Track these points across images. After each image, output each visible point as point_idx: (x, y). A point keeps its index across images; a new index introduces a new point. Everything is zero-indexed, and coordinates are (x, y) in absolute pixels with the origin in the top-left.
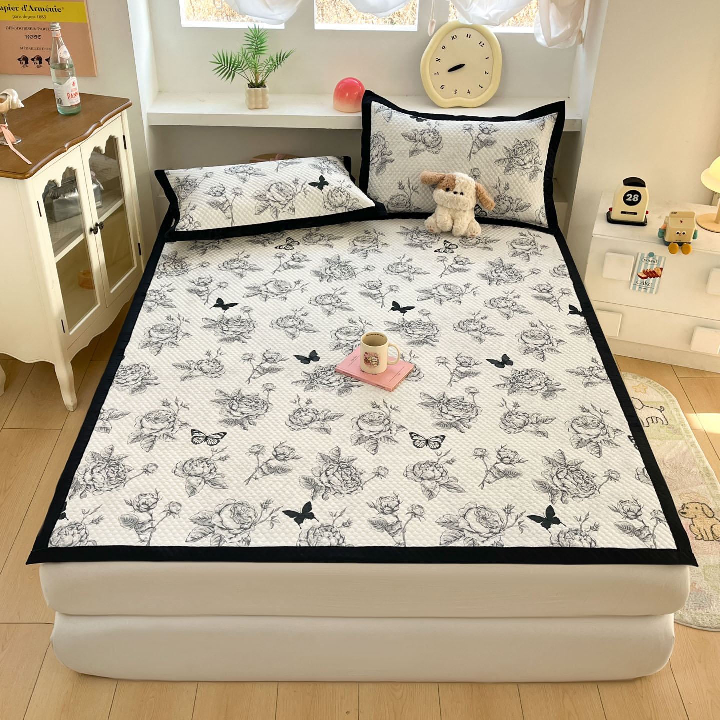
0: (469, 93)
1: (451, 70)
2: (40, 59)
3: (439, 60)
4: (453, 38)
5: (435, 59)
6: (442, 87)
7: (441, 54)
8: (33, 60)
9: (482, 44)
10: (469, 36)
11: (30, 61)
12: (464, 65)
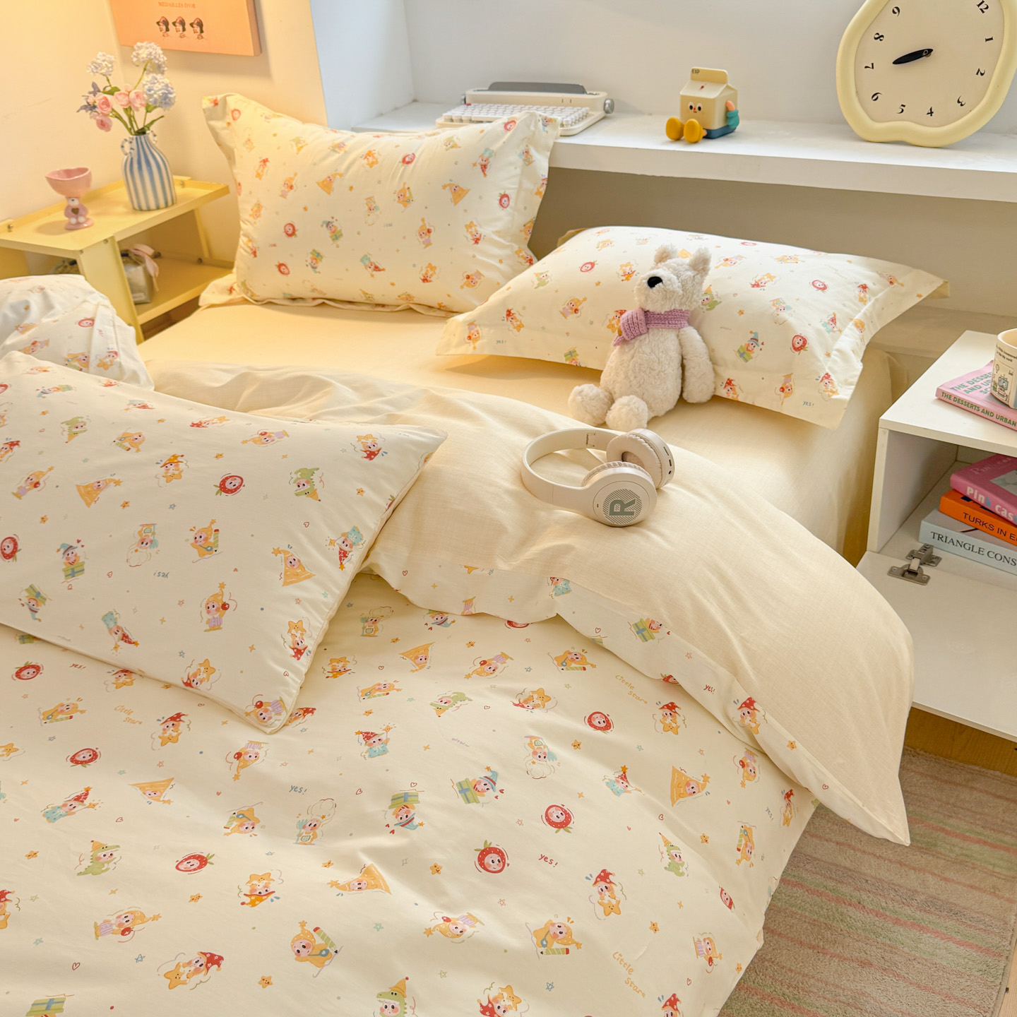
0: (931, 113)
1: (898, 62)
2: (183, 23)
3: (880, 37)
5: (873, 35)
6: (875, 97)
7: (888, 25)
8: (174, 24)
9: (983, 6)
11: (171, 26)
12: (930, 51)
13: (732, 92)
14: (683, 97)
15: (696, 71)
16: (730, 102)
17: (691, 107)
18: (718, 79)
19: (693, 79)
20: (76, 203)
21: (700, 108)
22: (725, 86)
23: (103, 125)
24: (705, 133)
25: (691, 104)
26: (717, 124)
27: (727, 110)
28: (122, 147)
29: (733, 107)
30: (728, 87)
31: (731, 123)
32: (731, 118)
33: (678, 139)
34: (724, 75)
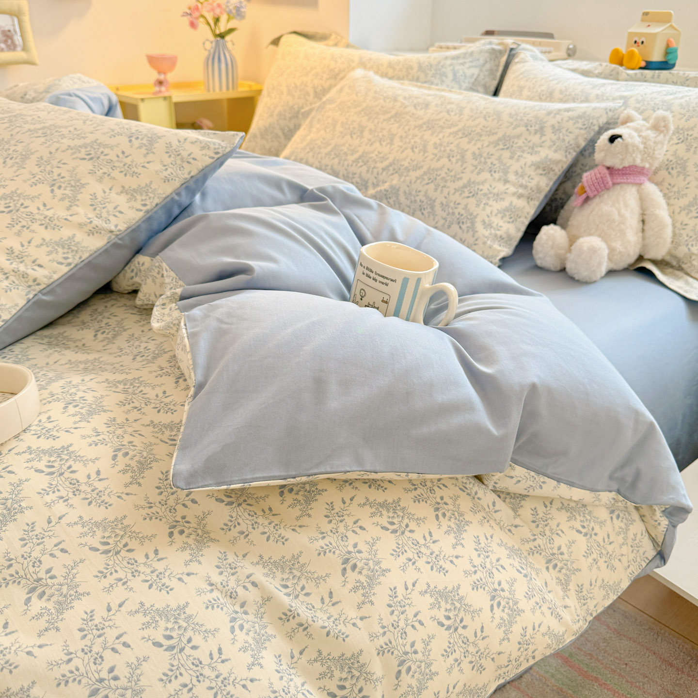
13: (674, 32)
14: (630, 33)
15: (646, 14)
16: (672, 40)
17: (636, 42)
18: (664, 19)
19: (642, 20)
20: (162, 77)
21: (643, 42)
22: (669, 24)
23: (193, 25)
24: (643, 64)
25: (636, 39)
26: (657, 56)
27: (668, 46)
28: (204, 44)
29: (674, 45)
30: (671, 26)
31: (670, 57)
32: (670, 53)
33: (618, 63)
34: (670, 14)
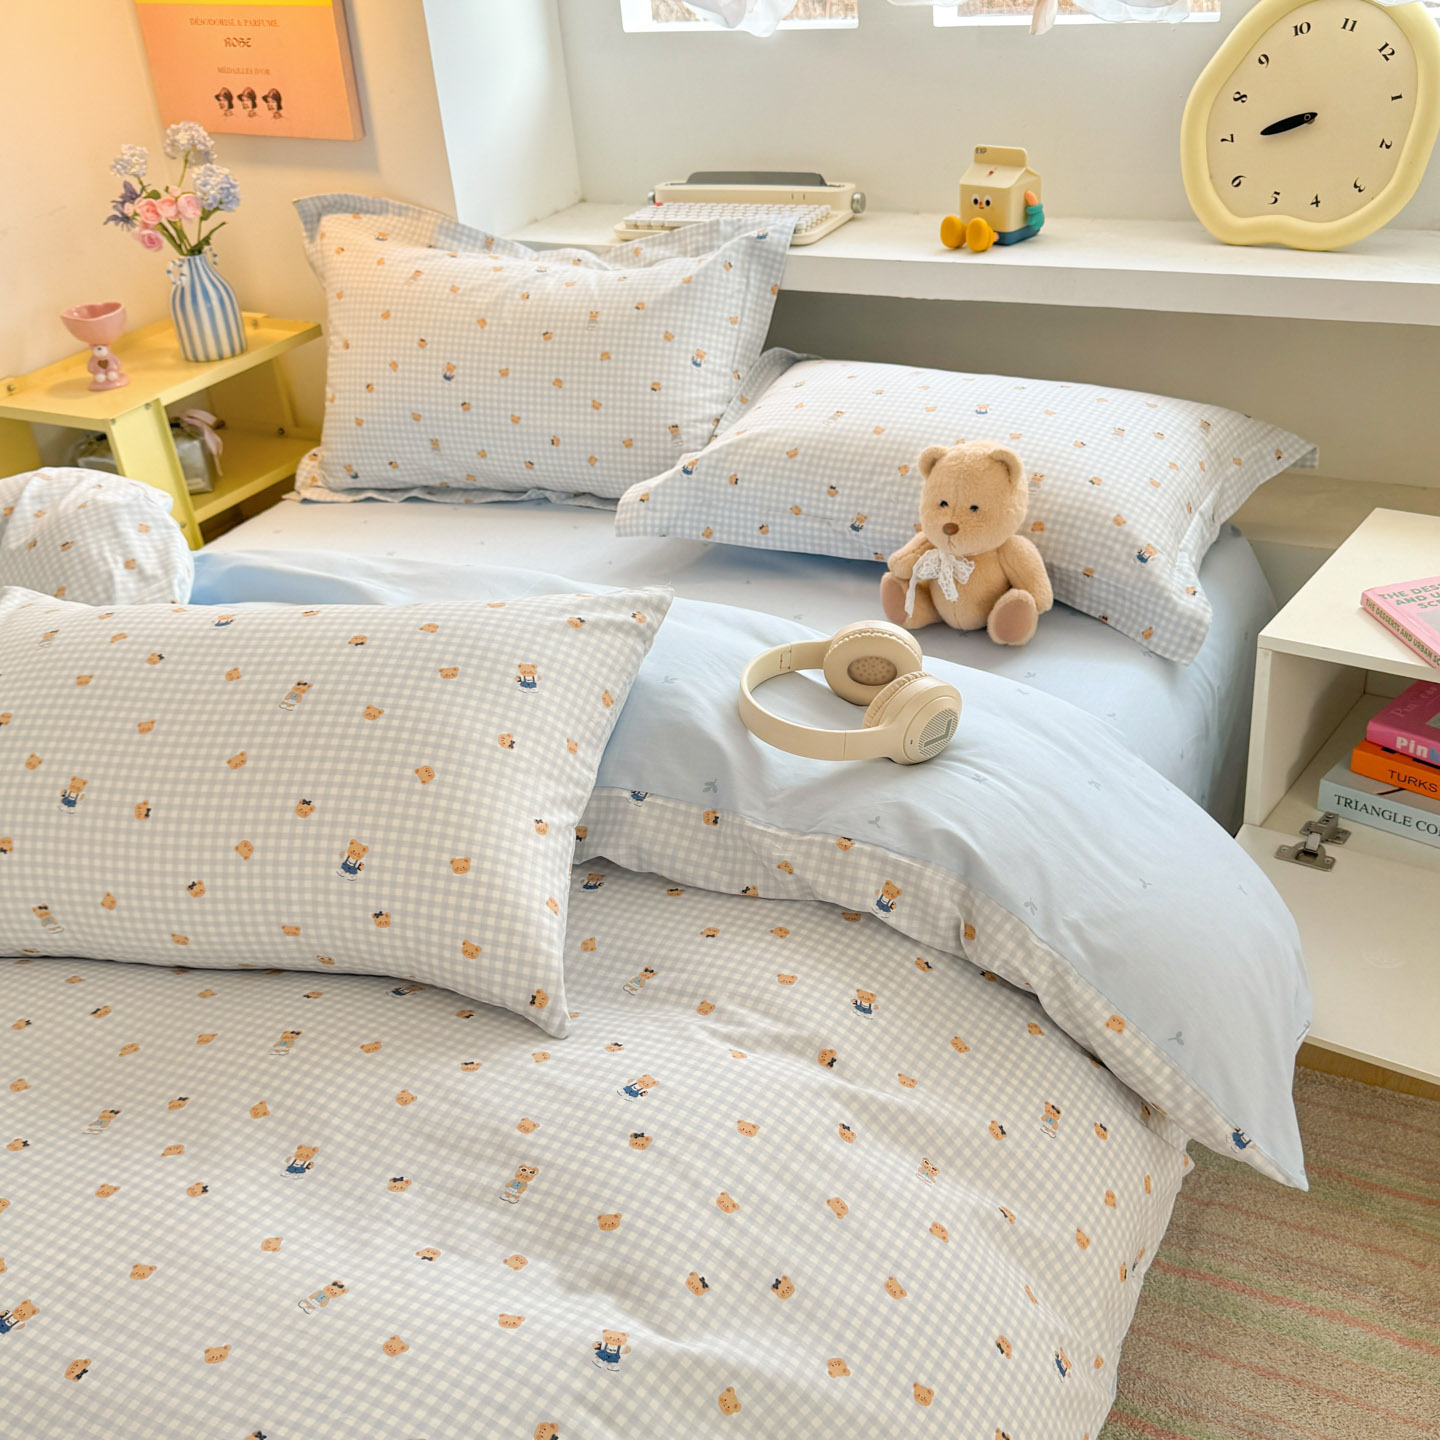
0: (1317, 203)
1: (1268, 131)
2: (252, 96)
3: (1241, 98)
4: (1298, 30)
5: (1232, 95)
6: (1237, 181)
7: (1251, 78)
8: (240, 97)
9: (1387, 51)
10: (1349, 25)
11: (235, 101)
12: (1314, 115)
13: (1033, 178)
14: (965, 189)
15: (981, 151)
16: (1031, 193)
17: (976, 201)
18: (1014, 161)
19: (977, 161)
20: (104, 352)
21: (988, 203)
22: (1023, 170)
23: (151, 242)
24: (996, 237)
25: (975, 196)
26: (1013, 224)
27: (1027, 205)
28: (169, 272)
29: (1036, 201)
30: (1028, 172)
31: (1033, 222)
32: (1033, 215)
33: (958, 247)
34: (1021, 155)
